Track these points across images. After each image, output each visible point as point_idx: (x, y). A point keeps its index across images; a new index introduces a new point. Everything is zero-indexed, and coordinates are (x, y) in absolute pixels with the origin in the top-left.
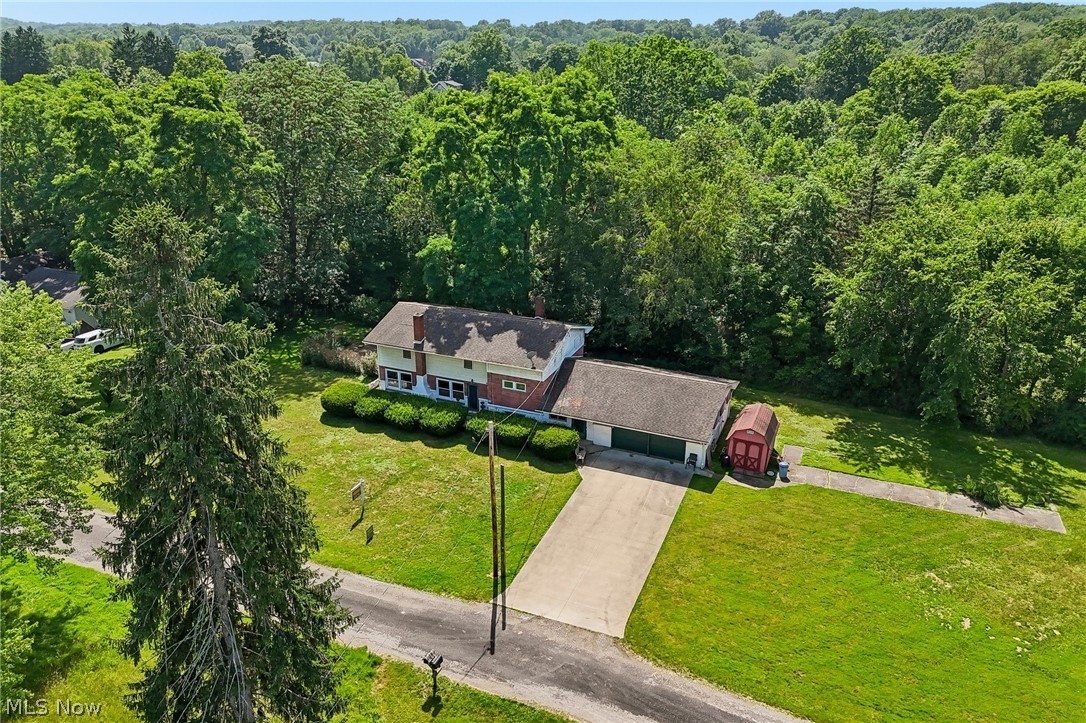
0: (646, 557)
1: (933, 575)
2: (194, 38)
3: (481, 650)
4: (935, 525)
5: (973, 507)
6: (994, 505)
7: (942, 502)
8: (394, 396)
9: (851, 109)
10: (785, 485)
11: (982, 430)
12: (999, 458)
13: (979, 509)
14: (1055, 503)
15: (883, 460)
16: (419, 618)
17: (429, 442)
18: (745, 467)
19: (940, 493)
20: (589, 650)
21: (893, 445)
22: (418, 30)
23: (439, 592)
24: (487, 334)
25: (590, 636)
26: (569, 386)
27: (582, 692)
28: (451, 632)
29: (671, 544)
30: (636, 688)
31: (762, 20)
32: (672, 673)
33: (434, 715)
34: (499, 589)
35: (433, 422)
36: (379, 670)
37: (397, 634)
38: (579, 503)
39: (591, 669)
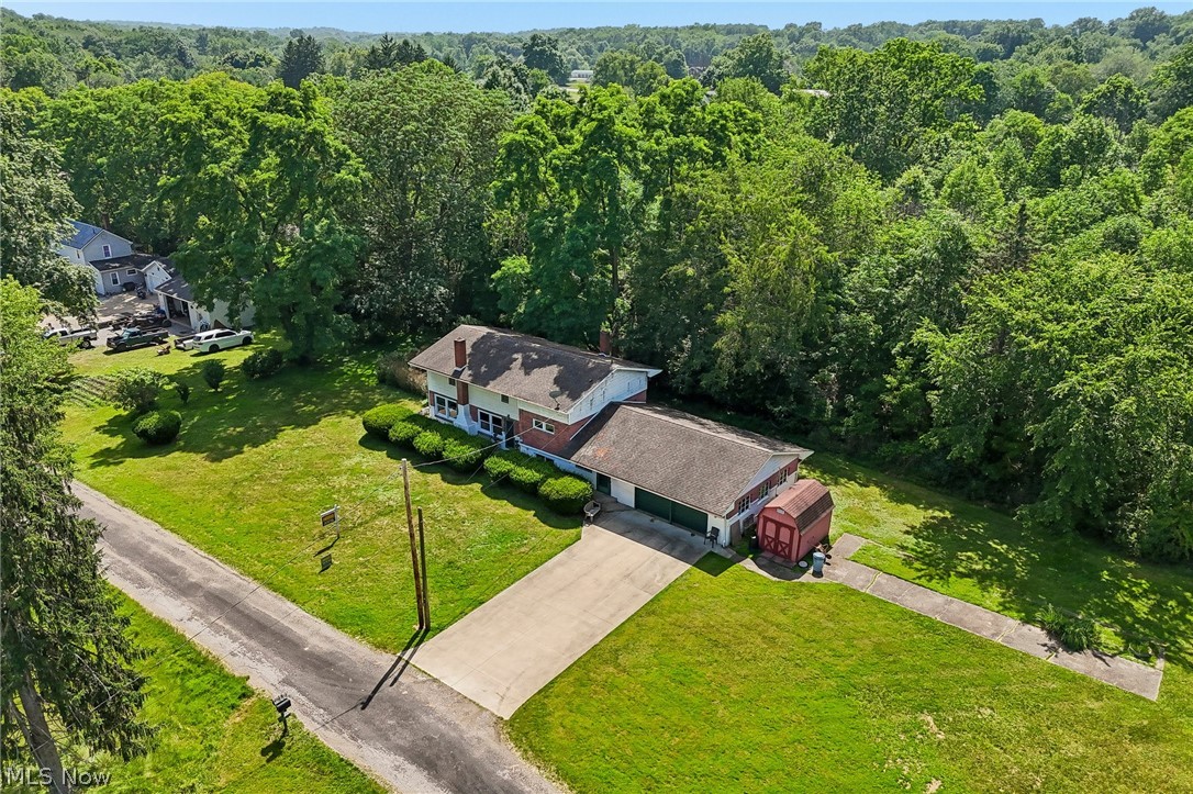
0: (593, 636)
1: (930, 719)
2: (484, 47)
3: (354, 702)
4: (974, 659)
5: (1045, 645)
6: (1073, 647)
7: (1005, 631)
8: (428, 424)
9: (1168, 130)
10: (815, 580)
11: (1122, 550)
12: (1126, 589)
13: (1051, 649)
14: (1168, 659)
15: (961, 569)
16: (318, 658)
17: (449, 476)
18: (775, 552)
19: (1011, 621)
20: (463, 726)
21: (985, 552)
22: (711, 34)
23: (354, 634)
24: (528, 367)
25: (475, 709)
26: (601, 434)
27: (425, 769)
28: (338, 679)
29: (631, 628)
30: (484, 777)
31: (1137, 20)
32: (534, 769)
33: (268, 761)
34: (415, 643)
35: (453, 456)
36: (247, 703)
37: (285, 670)
38: (560, 564)
39: (451, 745)
